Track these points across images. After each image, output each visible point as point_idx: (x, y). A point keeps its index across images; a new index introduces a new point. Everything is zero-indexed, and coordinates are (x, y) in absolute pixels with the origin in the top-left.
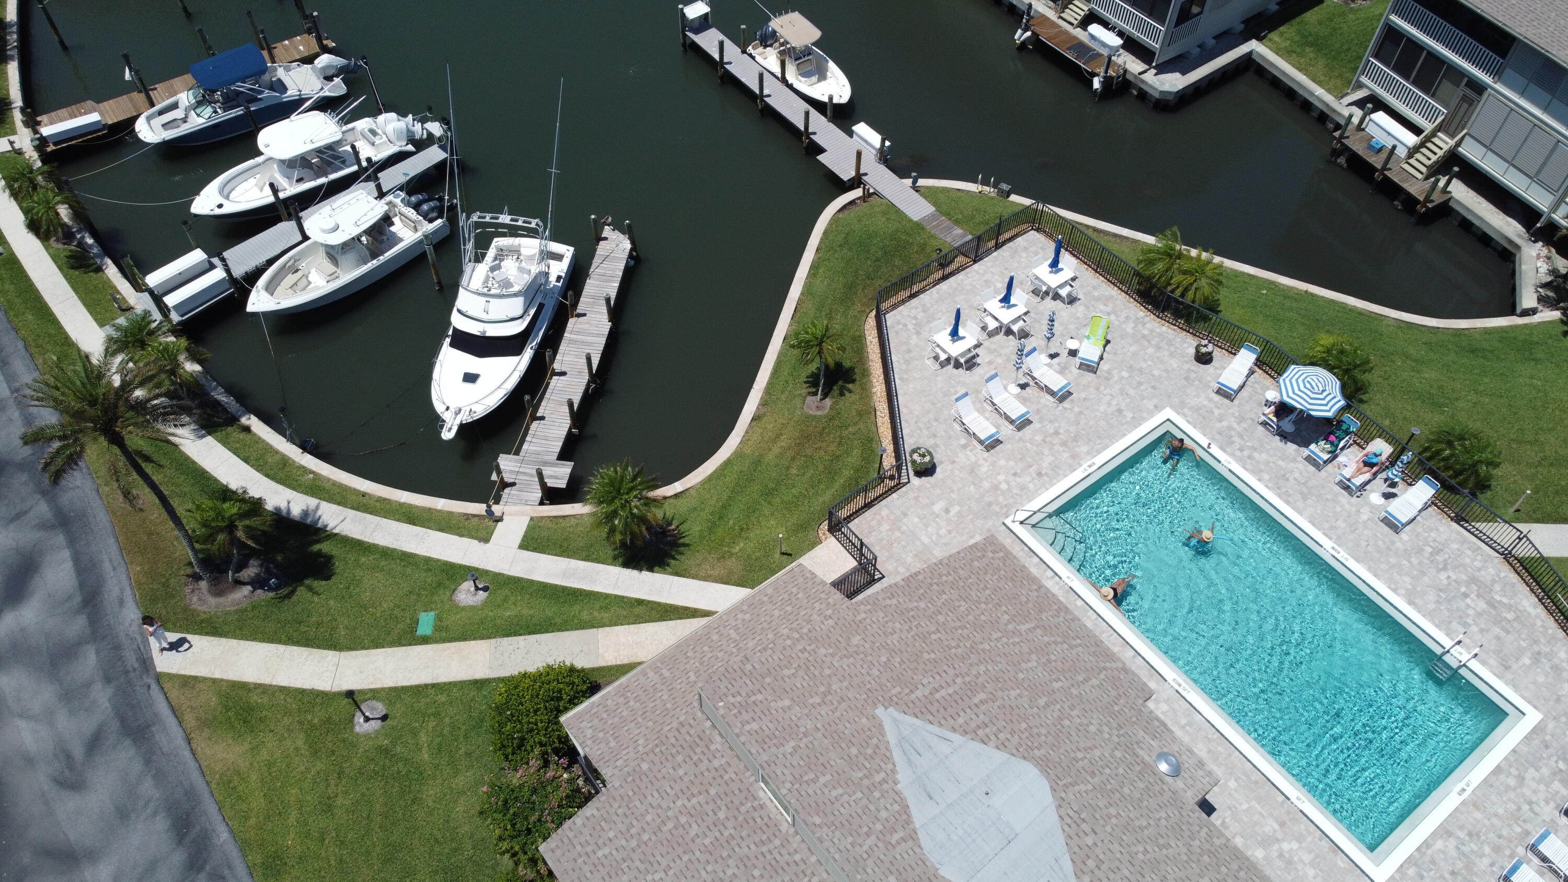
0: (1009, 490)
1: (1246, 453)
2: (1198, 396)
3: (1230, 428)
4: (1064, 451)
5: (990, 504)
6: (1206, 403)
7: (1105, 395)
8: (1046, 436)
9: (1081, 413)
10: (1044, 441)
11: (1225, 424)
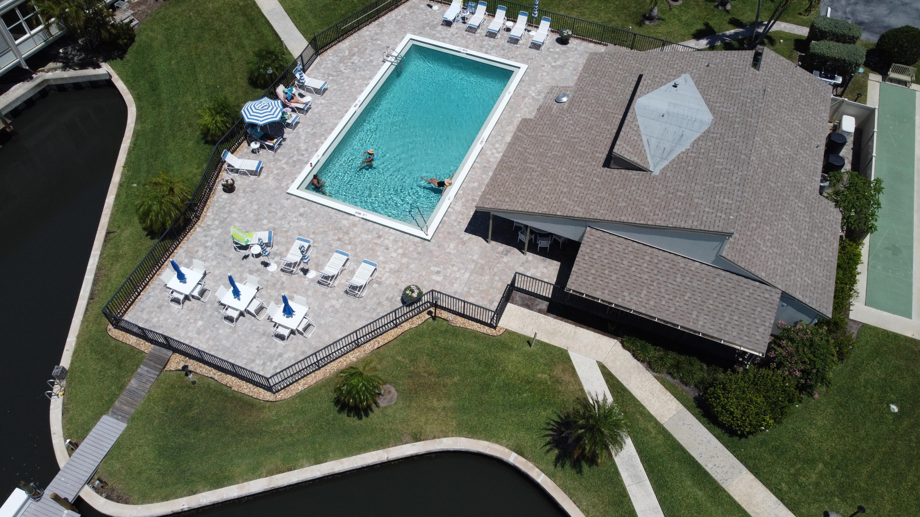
0: (401, 247)
1: (304, 153)
2: (267, 183)
3: (287, 163)
4: (353, 231)
5: (419, 253)
6: (271, 178)
7: (290, 226)
8: (346, 244)
9: (314, 233)
10: (350, 244)
11: (284, 166)
